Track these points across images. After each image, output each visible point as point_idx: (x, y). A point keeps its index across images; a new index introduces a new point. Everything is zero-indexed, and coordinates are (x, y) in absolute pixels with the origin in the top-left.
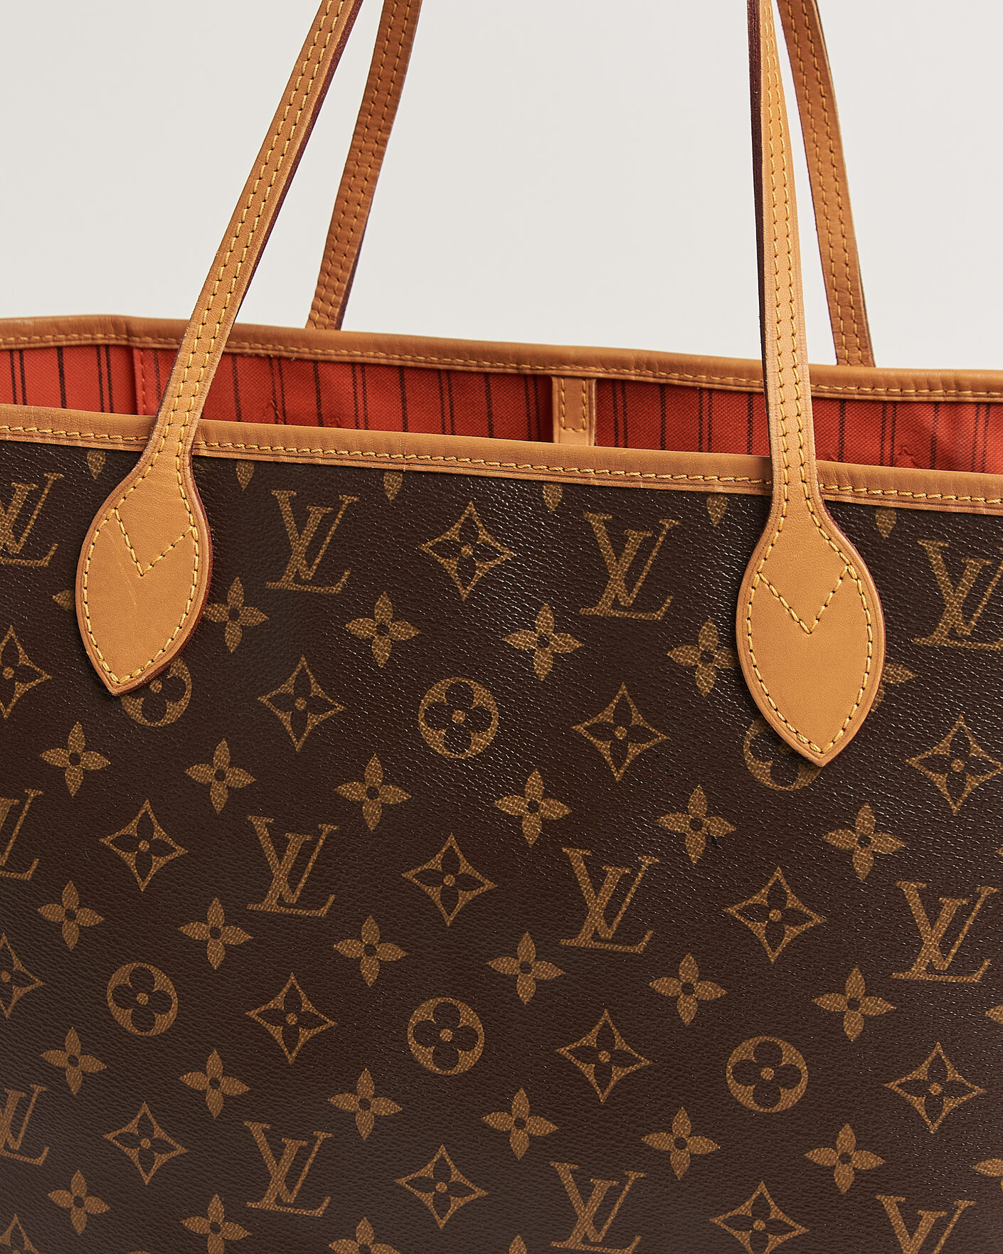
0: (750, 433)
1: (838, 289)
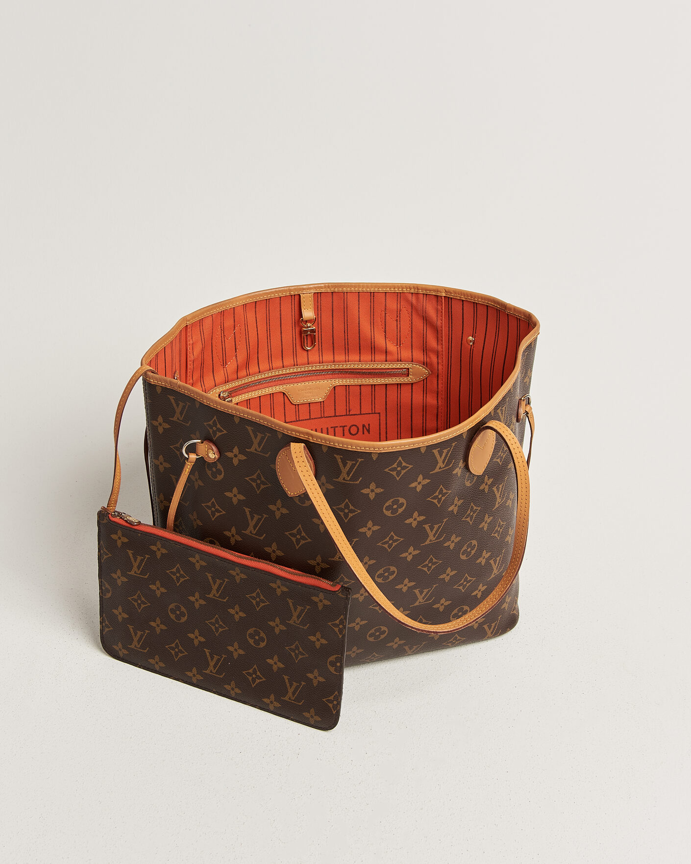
0: (359, 305)
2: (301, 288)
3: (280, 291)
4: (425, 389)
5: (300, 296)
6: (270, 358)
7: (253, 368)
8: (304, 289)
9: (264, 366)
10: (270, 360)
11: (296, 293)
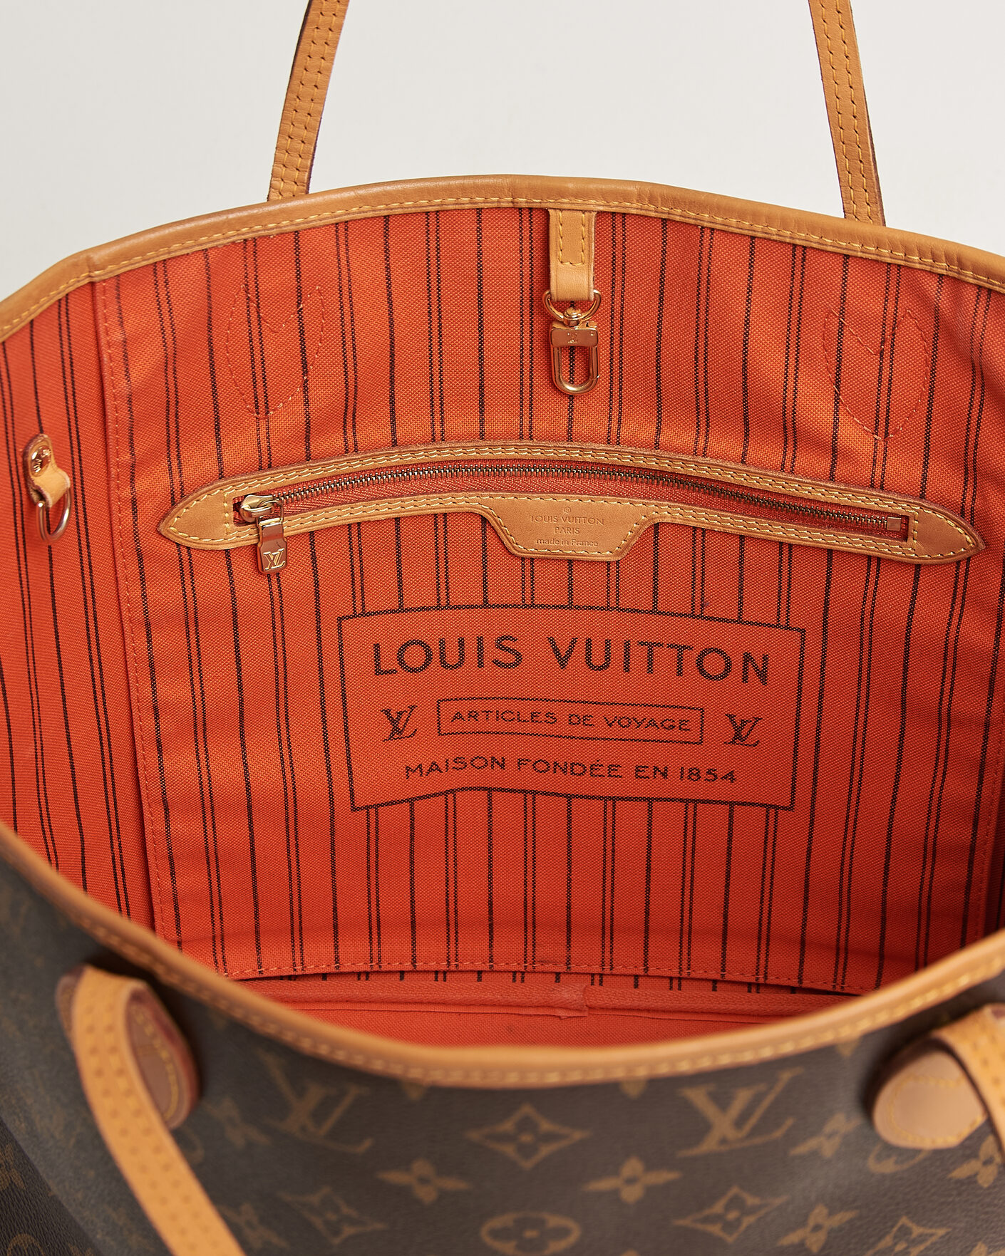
0: (750, 278)
1: (846, 142)
2: (557, 189)
3: (478, 189)
4: (960, 591)
5: (546, 212)
6: (437, 403)
7: (373, 429)
8: (562, 194)
9: (414, 423)
10: (437, 408)
11: (536, 203)
